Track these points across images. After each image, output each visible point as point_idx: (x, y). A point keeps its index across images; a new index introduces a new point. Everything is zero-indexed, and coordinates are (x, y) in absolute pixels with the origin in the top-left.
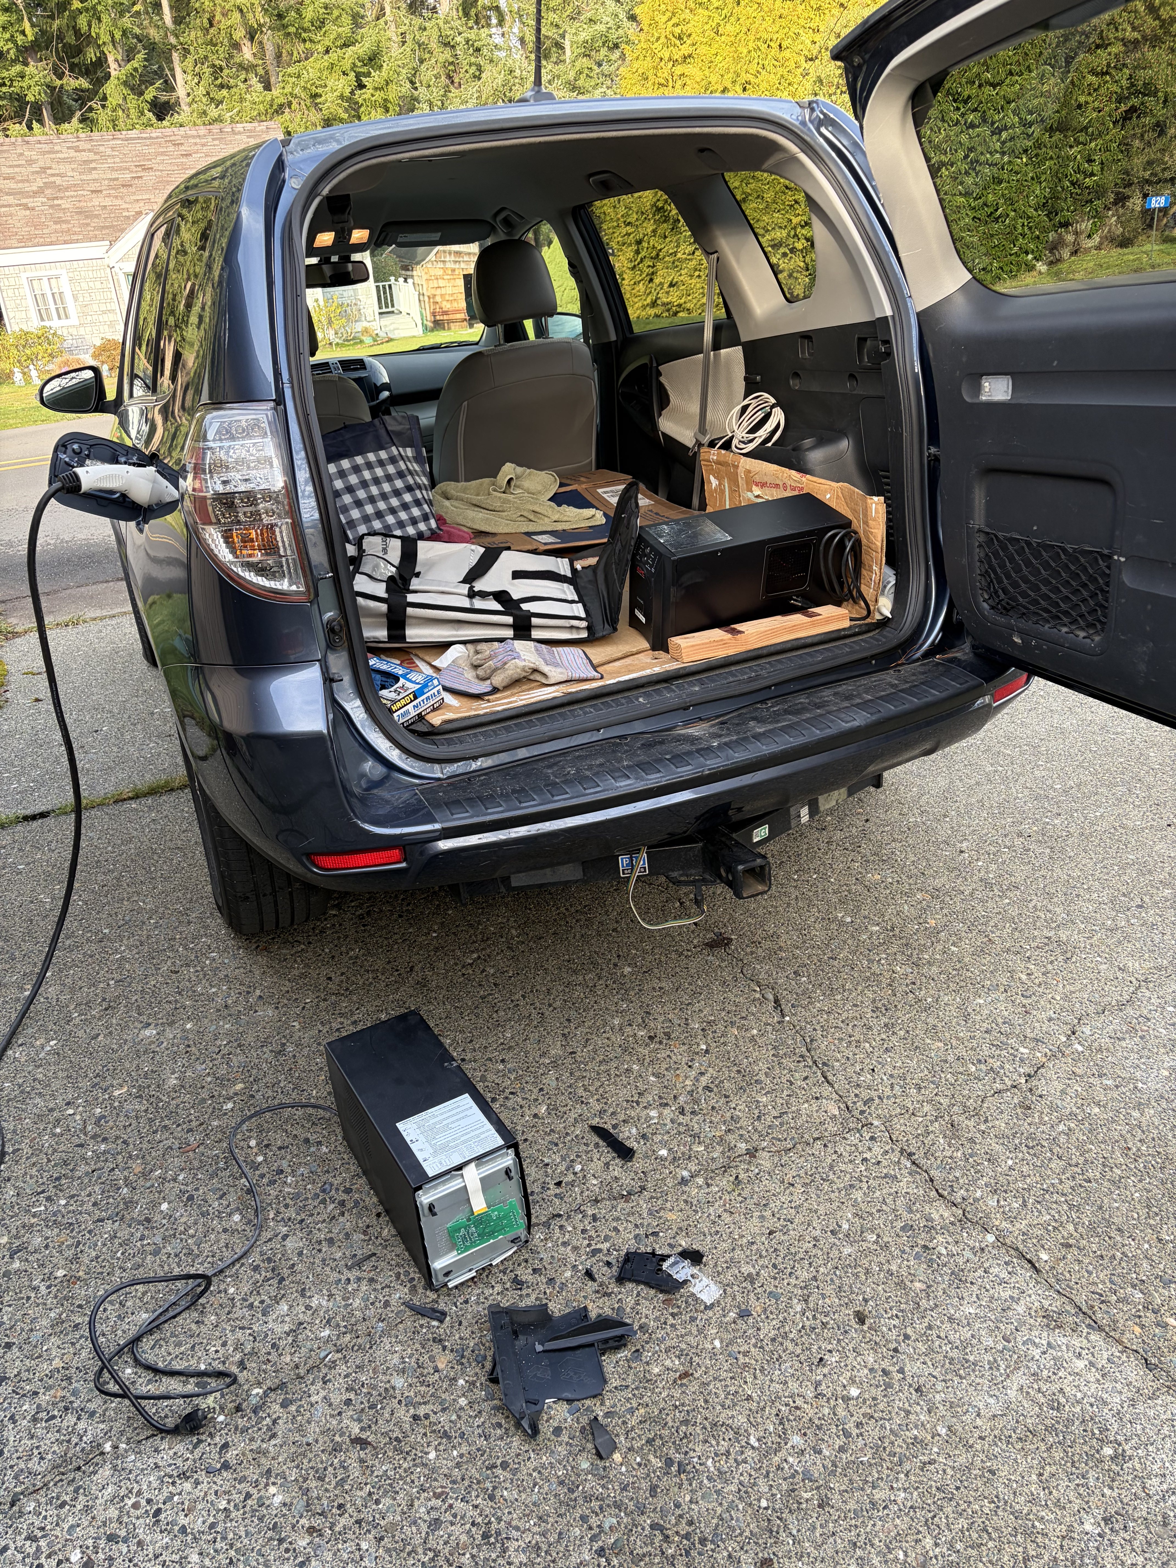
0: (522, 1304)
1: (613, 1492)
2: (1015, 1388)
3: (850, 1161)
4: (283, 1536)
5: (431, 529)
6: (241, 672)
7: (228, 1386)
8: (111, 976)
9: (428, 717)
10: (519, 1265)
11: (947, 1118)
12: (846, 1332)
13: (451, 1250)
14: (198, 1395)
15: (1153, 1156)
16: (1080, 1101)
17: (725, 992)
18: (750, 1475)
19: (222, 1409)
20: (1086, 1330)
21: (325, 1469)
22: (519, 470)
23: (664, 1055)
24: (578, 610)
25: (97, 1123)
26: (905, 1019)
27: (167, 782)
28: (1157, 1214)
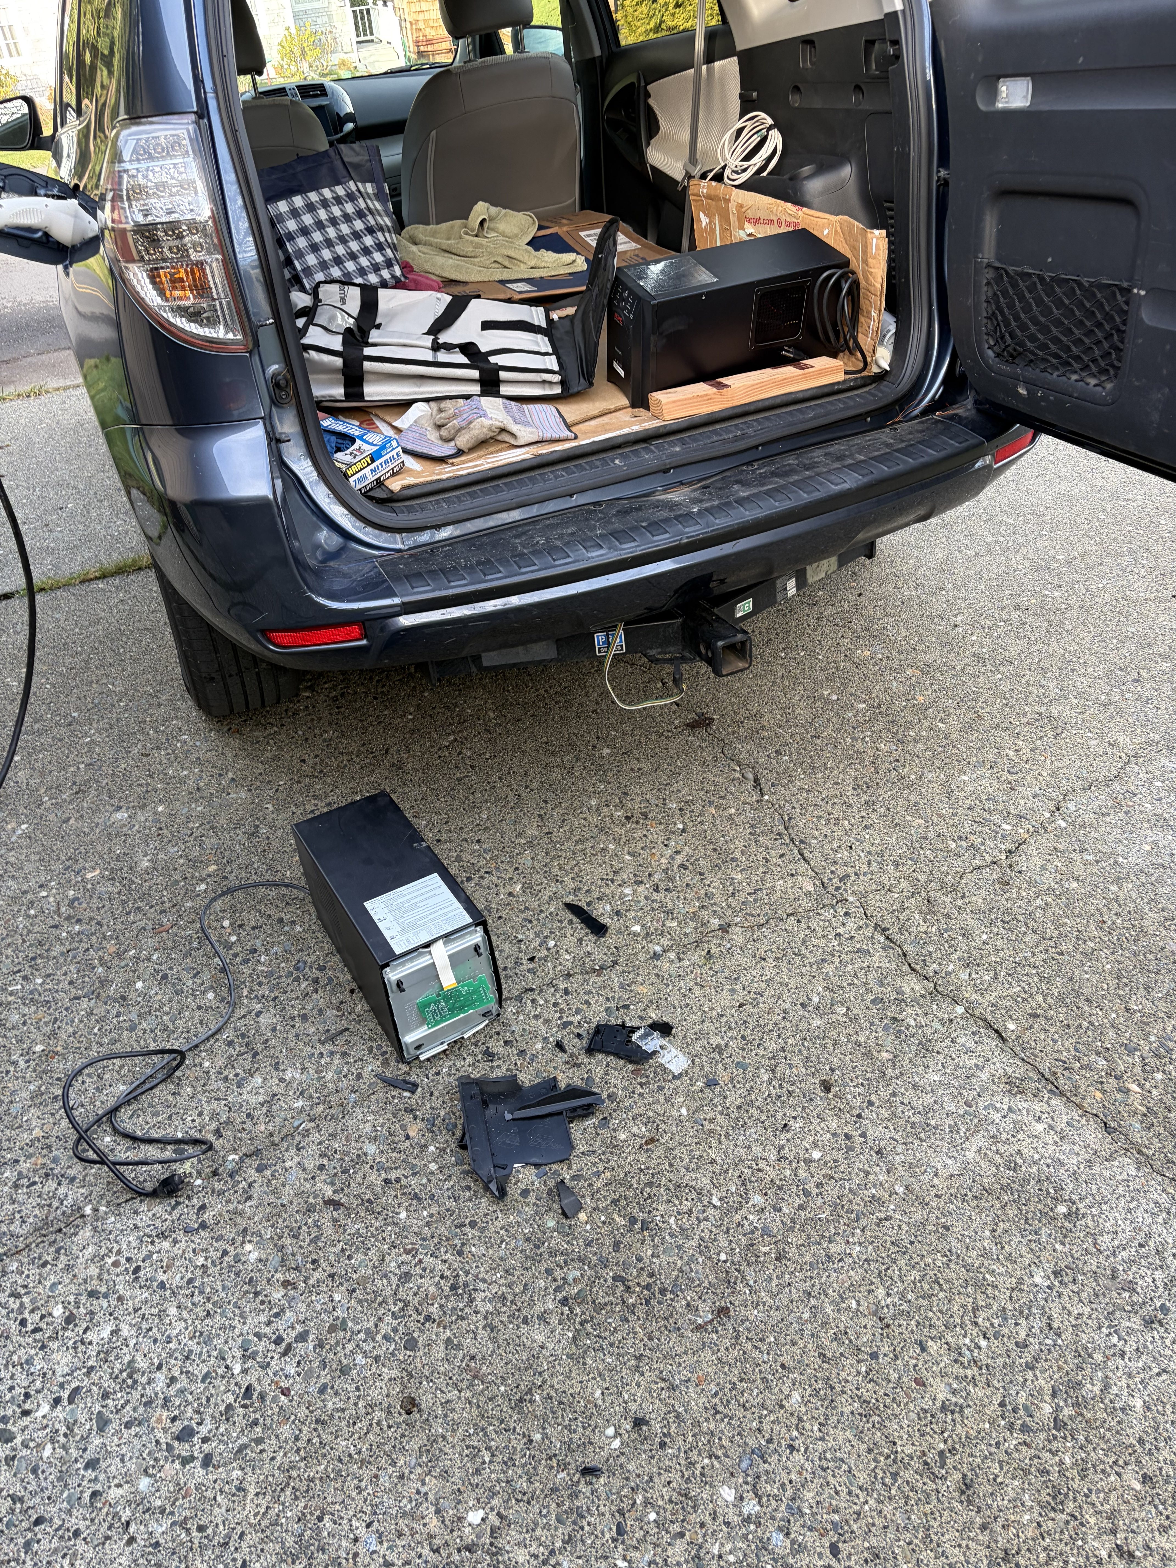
0: (493, 1076)
1: (578, 1247)
2: (974, 1149)
3: (824, 936)
4: (259, 1289)
5: (395, 277)
6: (181, 432)
7: (204, 1153)
8: (81, 760)
9: (387, 483)
10: (491, 1037)
11: (923, 894)
12: (811, 1100)
13: (422, 1024)
14: (175, 1161)
15: (1128, 929)
16: (1059, 876)
17: (705, 772)
18: (711, 1232)
19: (199, 1173)
20: (1047, 1096)
21: (300, 1228)
22: (494, 210)
23: (640, 835)
24: (552, 363)
25: (71, 904)
26: (886, 796)
27: (134, 561)
28: (1127, 985)
